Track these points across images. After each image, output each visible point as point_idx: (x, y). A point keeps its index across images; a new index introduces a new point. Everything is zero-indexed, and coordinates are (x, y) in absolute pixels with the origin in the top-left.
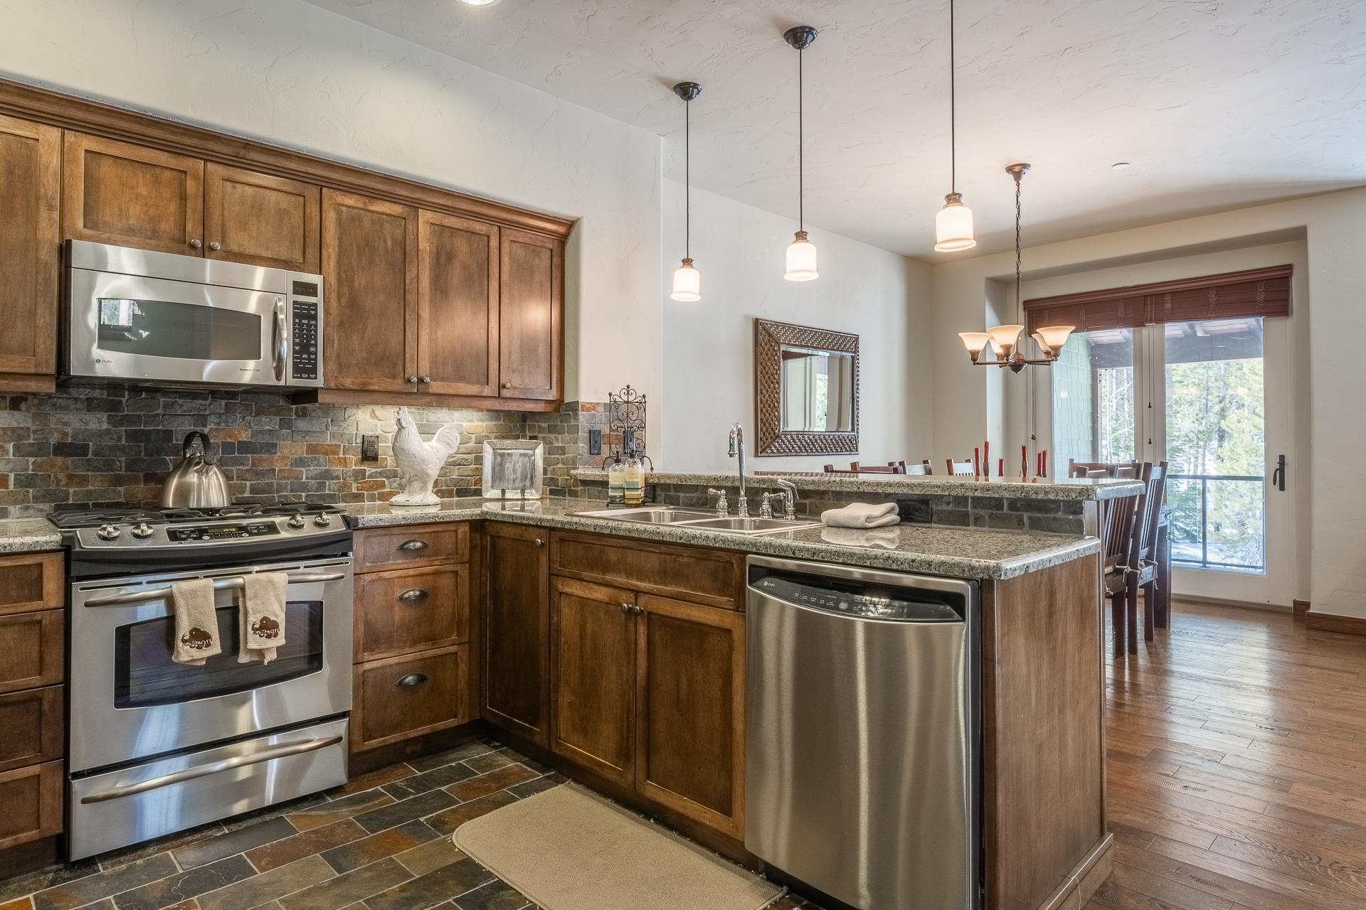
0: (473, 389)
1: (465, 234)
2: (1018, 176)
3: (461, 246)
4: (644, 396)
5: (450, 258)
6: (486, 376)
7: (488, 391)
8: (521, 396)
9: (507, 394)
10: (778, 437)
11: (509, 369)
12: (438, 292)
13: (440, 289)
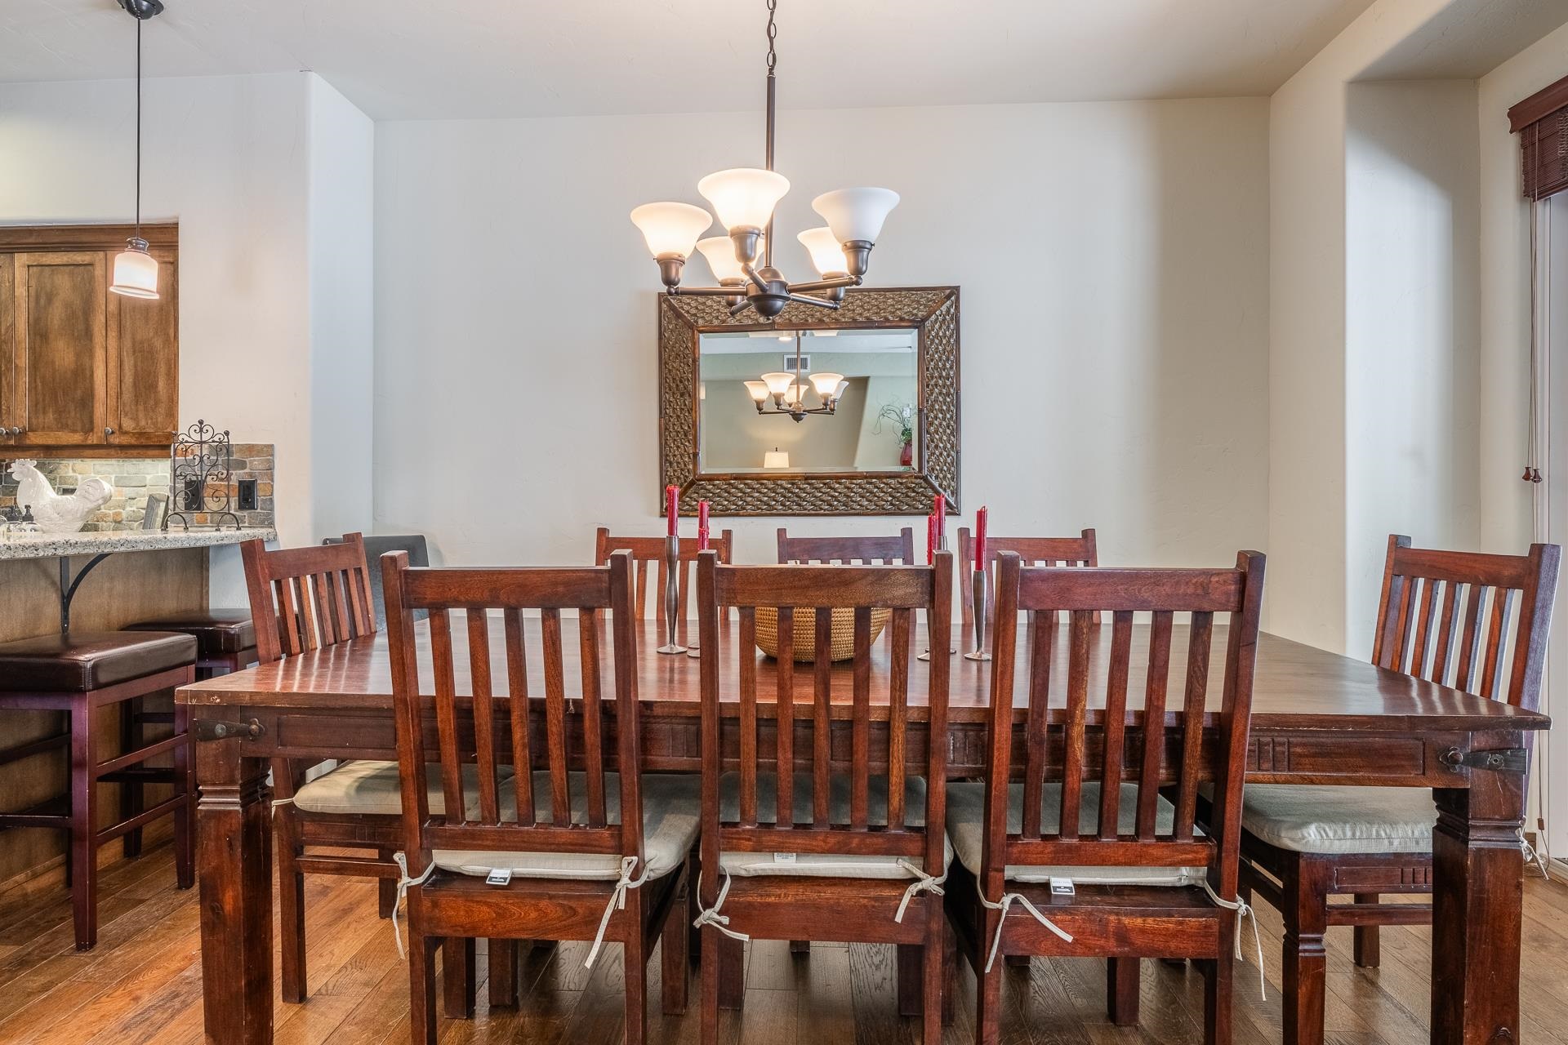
0: (76, 438)
1: (67, 269)
3: (64, 284)
4: (227, 433)
5: (50, 300)
6: (92, 422)
7: (93, 439)
8: (133, 441)
9: (115, 440)
10: (692, 483)
11: (119, 412)
12: (38, 337)
13: (39, 333)
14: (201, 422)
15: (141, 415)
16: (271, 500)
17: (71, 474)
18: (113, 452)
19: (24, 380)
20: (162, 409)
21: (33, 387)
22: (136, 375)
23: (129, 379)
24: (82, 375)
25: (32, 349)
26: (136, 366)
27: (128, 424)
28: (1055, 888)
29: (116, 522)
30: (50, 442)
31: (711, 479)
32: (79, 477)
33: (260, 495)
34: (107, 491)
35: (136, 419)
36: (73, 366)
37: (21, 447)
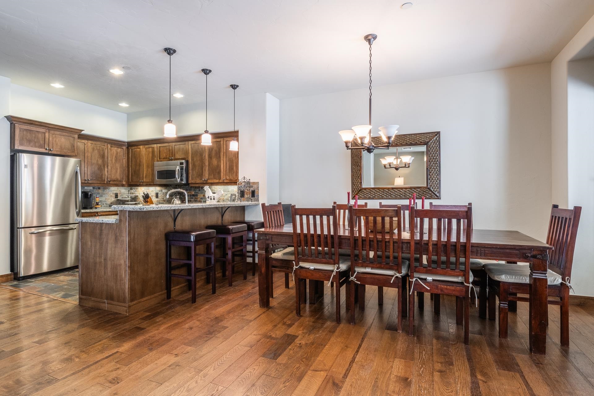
0: (217, 181)
1: (215, 143)
2: (369, 41)
3: (215, 146)
4: (250, 180)
5: (212, 150)
6: (220, 177)
7: (221, 181)
8: (229, 182)
9: (225, 181)
10: (360, 190)
11: (226, 175)
12: (210, 159)
13: (210, 157)
14: (244, 177)
15: (230, 175)
16: (258, 195)
17: (214, 189)
18: (224, 184)
19: (207, 168)
20: (235, 174)
21: (209, 170)
22: (229, 167)
23: (228, 167)
24: (219, 166)
25: (209, 161)
26: (229, 164)
27: (228, 178)
28: (428, 279)
29: (223, 200)
30: (212, 182)
31: (365, 189)
32: (216, 190)
33: (256, 195)
34: (222, 193)
35: (229, 176)
36: (217, 165)
37: (206, 183)
